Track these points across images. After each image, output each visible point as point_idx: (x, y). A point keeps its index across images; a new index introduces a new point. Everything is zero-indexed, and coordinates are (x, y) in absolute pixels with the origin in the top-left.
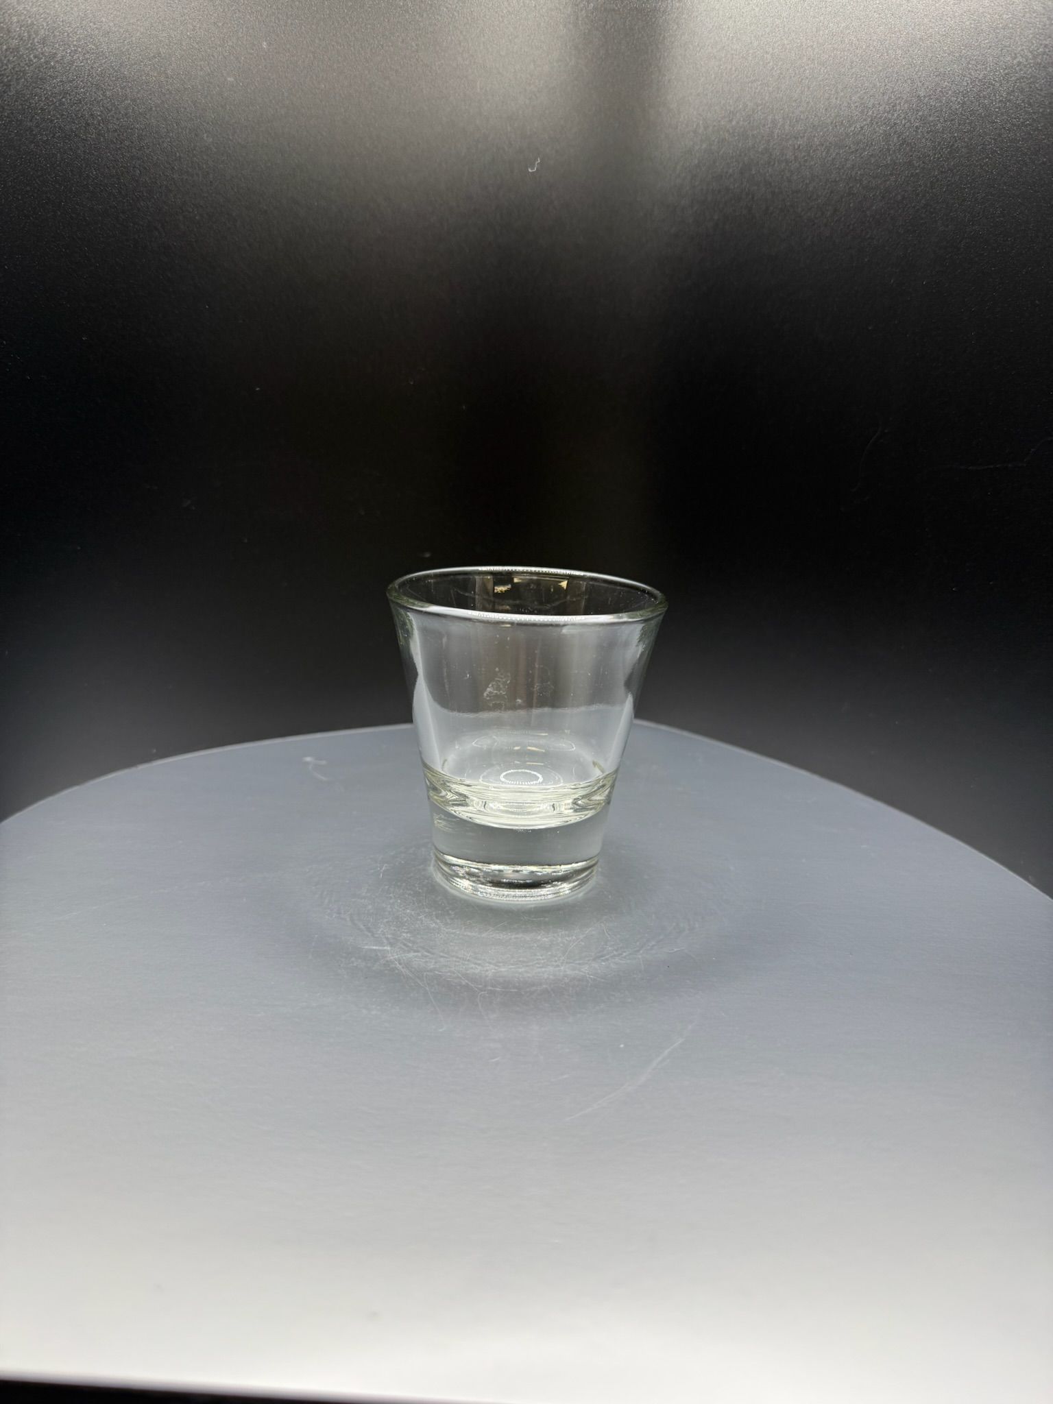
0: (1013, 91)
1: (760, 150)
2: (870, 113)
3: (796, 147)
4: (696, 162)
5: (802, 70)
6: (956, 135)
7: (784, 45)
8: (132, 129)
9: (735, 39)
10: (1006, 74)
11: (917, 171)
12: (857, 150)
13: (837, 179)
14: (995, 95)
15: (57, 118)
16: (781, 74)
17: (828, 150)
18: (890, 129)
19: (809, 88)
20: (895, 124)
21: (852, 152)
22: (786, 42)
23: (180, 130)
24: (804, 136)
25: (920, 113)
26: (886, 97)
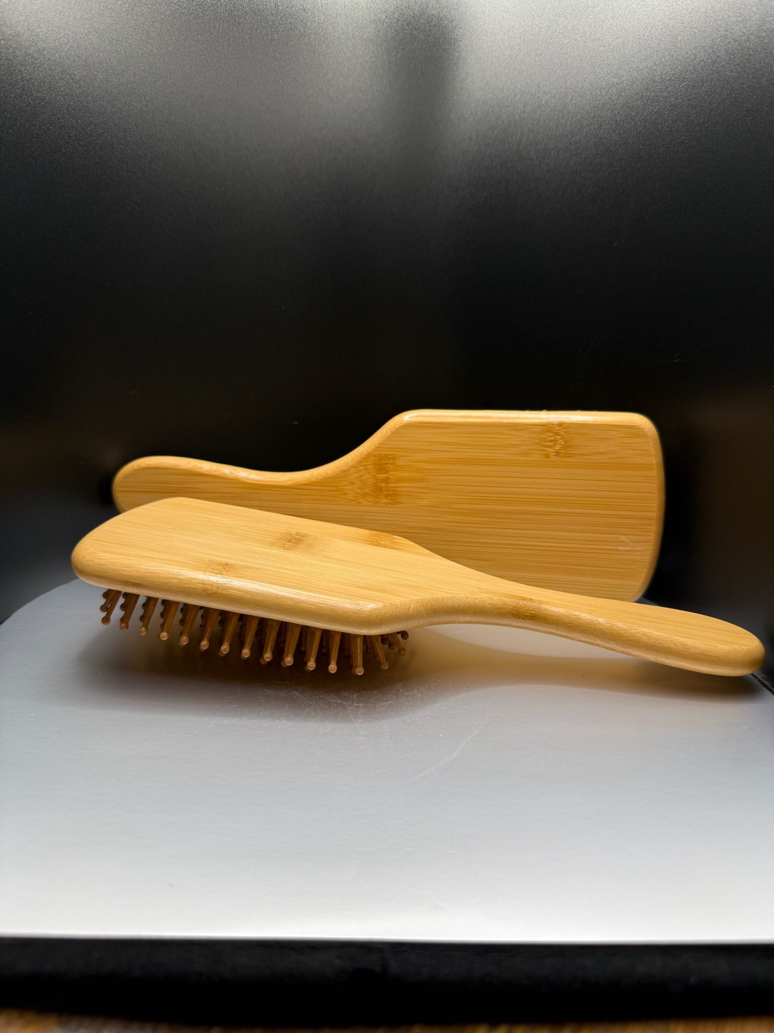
0: (676, 121)
1: (513, 151)
2: (585, 130)
3: (537, 150)
4: (471, 159)
5: (540, 100)
6: (641, 147)
7: (527, 83)
8: (95, 144)
9: (495, 78)
10: (672, 110)
11: (617, 169)
12: (577, 154)
13: (565, 172)
14: (665, 123)
15: (47, 140)
16: (526, 102)
17: (558, 153)
18: (599, 141)
19: (544, 112)
20: (601, 138)
21: (574, 155)
22: (528, 81)
23: (127, 143)
24: (542, 144)
25: (617, 132)
26: (595, 120)
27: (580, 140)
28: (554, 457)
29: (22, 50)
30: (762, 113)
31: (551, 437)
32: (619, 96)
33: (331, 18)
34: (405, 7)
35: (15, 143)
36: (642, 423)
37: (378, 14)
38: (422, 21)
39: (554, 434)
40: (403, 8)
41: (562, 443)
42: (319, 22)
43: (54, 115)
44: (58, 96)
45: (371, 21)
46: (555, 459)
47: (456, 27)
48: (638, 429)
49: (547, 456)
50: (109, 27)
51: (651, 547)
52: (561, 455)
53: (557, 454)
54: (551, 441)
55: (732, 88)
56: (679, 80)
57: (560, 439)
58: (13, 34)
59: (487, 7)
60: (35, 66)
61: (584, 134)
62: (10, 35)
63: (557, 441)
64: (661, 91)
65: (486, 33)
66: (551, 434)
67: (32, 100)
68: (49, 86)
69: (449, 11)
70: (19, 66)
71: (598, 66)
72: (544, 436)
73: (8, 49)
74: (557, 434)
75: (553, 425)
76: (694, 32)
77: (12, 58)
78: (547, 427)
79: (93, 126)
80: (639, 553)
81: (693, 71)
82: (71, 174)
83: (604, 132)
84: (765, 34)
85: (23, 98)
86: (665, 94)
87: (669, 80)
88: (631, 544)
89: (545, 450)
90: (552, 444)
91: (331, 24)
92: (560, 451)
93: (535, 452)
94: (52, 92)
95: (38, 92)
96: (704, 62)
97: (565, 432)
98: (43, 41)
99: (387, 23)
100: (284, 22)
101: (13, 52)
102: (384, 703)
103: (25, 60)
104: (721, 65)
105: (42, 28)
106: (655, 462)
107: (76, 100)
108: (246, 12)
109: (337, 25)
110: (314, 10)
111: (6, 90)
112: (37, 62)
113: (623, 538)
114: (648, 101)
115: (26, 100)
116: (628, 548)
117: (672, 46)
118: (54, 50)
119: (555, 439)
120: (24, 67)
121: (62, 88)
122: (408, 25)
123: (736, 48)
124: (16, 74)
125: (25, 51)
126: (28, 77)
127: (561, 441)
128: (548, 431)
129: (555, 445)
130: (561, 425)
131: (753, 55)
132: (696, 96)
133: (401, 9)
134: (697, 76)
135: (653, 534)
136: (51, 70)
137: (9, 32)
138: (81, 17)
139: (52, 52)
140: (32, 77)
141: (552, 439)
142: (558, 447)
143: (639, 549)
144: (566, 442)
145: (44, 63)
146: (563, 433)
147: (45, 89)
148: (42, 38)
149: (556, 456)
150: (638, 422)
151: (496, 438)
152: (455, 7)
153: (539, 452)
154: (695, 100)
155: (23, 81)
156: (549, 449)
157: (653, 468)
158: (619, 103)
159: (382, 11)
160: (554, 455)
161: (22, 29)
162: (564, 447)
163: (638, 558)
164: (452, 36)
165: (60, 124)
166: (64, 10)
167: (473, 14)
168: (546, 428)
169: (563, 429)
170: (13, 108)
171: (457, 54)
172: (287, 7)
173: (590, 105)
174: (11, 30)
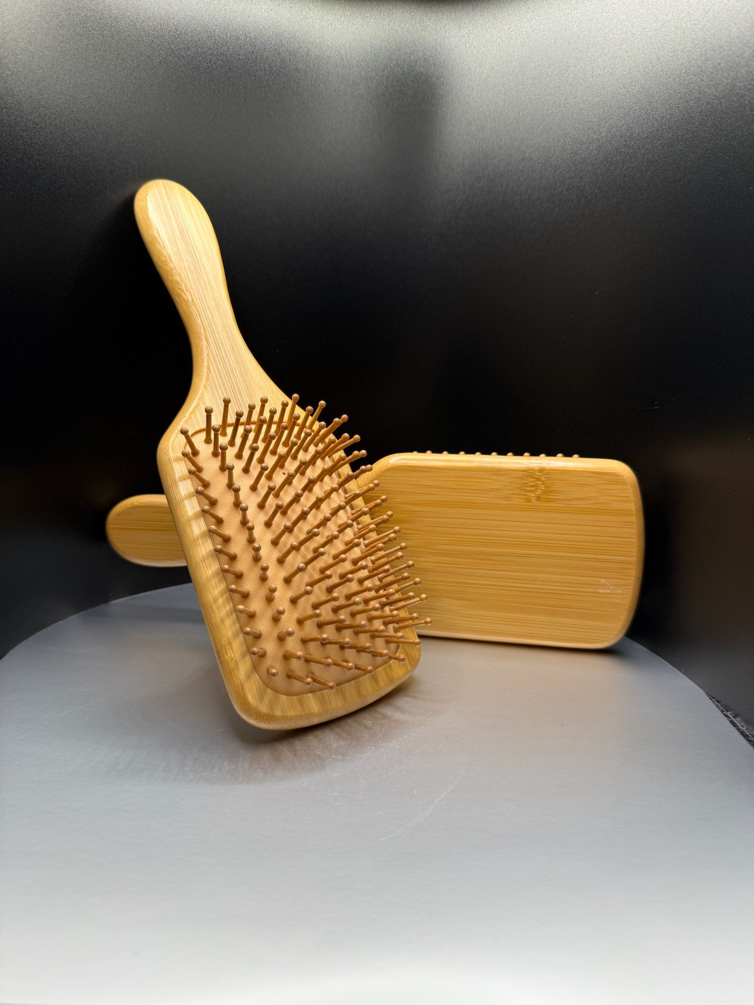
27: (562, 192)
28: (536, 501)
29: (24, 116)
30: (734, 174)
31: (532, 482)
32: (599, 152)
33: (323, 76)
34: (394, 65)
35: (16, 203)
36: (621, 470)
37: (369, 72)
38: (411, 79)
39: (535, 480)
40: (392, 66)
41: (543, 488)
42: (311, 81)
43: (55, 175)
44: (58, 158)
45: (362, 79)
46: (535, 503)
47: (443, 84)
48: (617, 476)
49: (529, 501)
50: (108, 92)
51: (631, 590)
52: (543, 500)
53: (539, 498)
54: (533, 486)
55: (705, 148)
56: (656, 139)
57: (541, 484)
58: (15, 103)
59: (473, 65)
60: (36, 131)
61: (567, 186)
62: (12, 103)
63: (538, 486)
64: (639, 147)
65: (472, 89)
66: (532, 479)
67: (33, 163)
68: (50, 149)
69: (437, 68)
70: (21, 131)
71: (579, 123)
72: (526, 482)
73: (10, 116)
74: (538, 479)
75: (534, 471)
76: (668, 92)
77: (13, 125)
78: (529, 473)
79: (92, 184)
80: (619, 597)
81: (669, 130)
82: (71, 230)
83: (585, 186)
84: (735, 99)
85: (24, 162)
86: (643, 151)
87: (646, 138)
88: (611, 587)
89: (526, 495)
90: (533, 489)
91: (323, 82)
92: (541, 496)
93: (517, 496)
94: (53, 154)
95: (39, 155)
96: (679, 122)
97: (545, 478)
98: (44, 107)
99: (377, 80)
100: (277, 82)
101: (15, 119)
102: (362, 756)
103: (26, 126)
104: (695, 125)
105: (43, 95)
106: (634, 508)
107: (76, 161)
108: (240, 73)
109: (328, 83)
110: (307, 70)
111: (7, 155)
112: (38, 127)
113: (603, 581)
114: (626, 157)
115: (27, 163)
116: (609, 591)
117: (649, 105)
118: (55, 115)
119: (536, 484)
120: (26, 133)
121: (63, 150)
122: (397, 82)
123: (708, 110)
124: (17, 139)
125: (27, 118)
126: (30, 142)
127: (542, 486)
128: (528, 476)
129: (536, 490)
130: (542, 470)
131: (724, 118)
132: (672, 154)
133: (390, 67)
134: (673, 135)
135: (633, 578)
136: (51, 133)
137: (10, 101)
138: (82, 83)
139: (53, 117)
140: (33, 142)
141: (533, 484)
142: (539, 492)
143: (619, 592)
144: (547, 487)
145: (45, 128)
146: (543, 479)
147: (45, 151)
148: (43, 105)
149: (537, 501)
150: (617, 469)
151: (479, 482)
152: (442, 65)
153: (520, 497)
154: (671, 158)
155: (25, 145)
156: (531, 494)
157: (633, 514)
158: (599, 158)
159: (372, 70)
160: (535, 500)
161: (24, 97)
162: (544, 492)
163: (618, 601)
164: (439, 92)
165: (60, 184)
166: (65, 77)
167: (460, 72)
168: (527, 473)
169: (544, 475)
170: (14, 172)
171: (444, 109)
172: (280, 68)
173: (572, 159)
174: (13, 98)
